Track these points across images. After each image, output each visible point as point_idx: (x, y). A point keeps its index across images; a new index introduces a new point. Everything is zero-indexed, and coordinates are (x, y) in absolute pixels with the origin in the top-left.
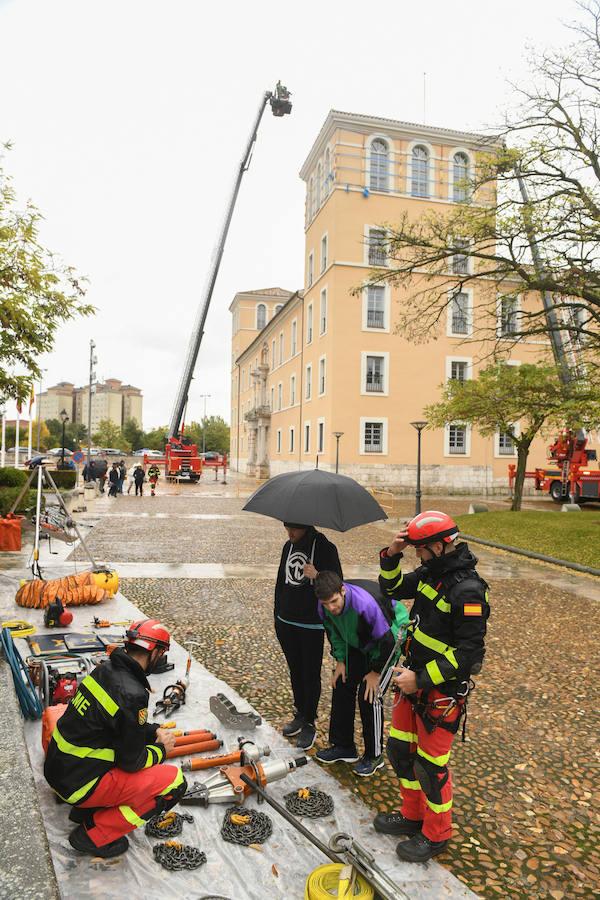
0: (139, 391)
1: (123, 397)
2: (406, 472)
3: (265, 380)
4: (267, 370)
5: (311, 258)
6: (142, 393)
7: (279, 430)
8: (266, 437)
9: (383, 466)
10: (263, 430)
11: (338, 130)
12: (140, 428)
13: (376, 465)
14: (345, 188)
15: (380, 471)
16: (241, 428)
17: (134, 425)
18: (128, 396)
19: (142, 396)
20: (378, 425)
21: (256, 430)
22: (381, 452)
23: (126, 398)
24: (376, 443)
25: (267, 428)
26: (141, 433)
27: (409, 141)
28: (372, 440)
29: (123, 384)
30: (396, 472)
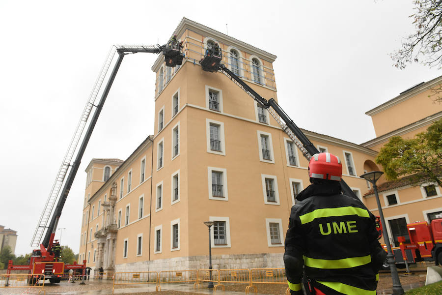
0: (16, 232)
1: (4, 236)
2: (244, 260)
3: (113, 207)
4: (116, 199)
5: (161, 113)
6: (17, 234)
7: (127, 239)
8: (113, 248)
9: (228, 256)
10: (111, 242)
11: (187, 30)
12: (12, 253)
13: (223, 256)
14: (193, 62)
15: (227, 261)
16: (89, 246)
17: (9, 251)
18: (8, 235)
19: (17, 236)
20: (223, 223)
21: (103, 244)
22: (226, 245)
23: (6, 237)
24: (222, 237)
25: (114, 241)
26: (13, 257)
27: (228, 46)
28: (219, 235)
29: (5, 228)
30: (238, 261)
